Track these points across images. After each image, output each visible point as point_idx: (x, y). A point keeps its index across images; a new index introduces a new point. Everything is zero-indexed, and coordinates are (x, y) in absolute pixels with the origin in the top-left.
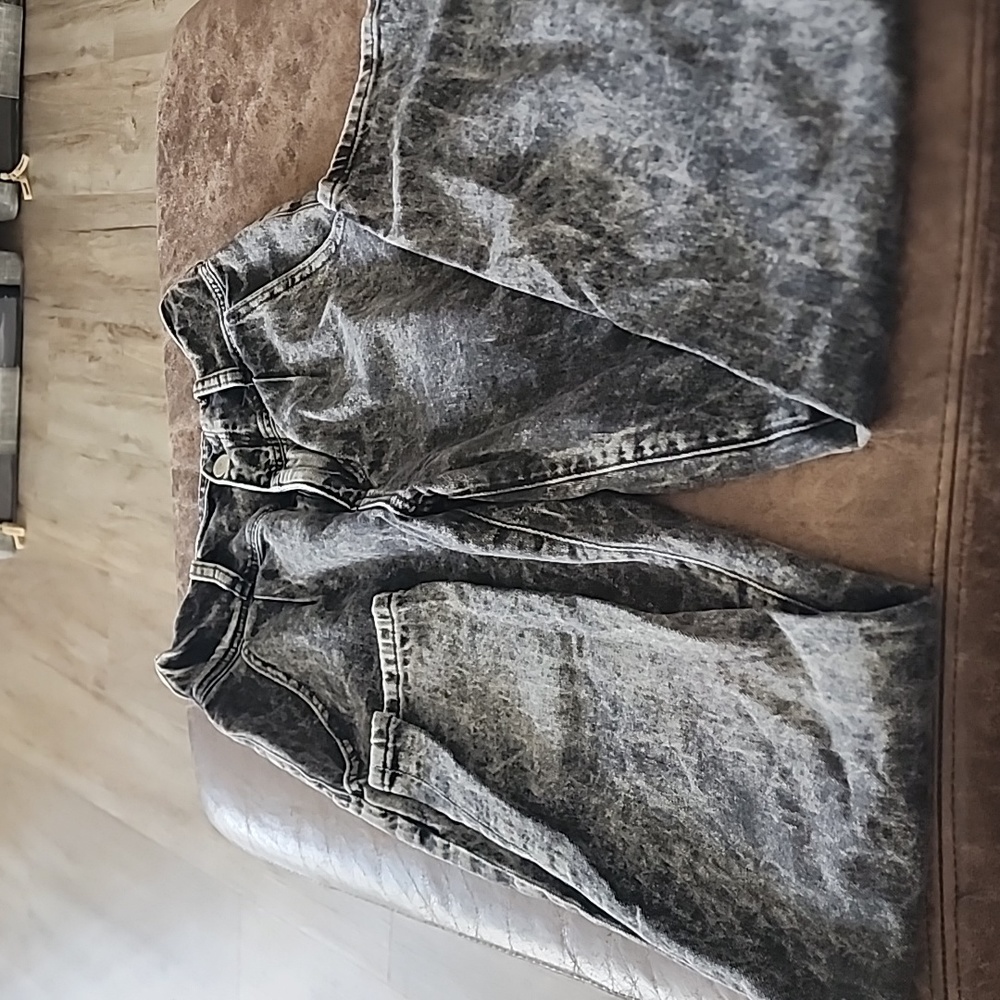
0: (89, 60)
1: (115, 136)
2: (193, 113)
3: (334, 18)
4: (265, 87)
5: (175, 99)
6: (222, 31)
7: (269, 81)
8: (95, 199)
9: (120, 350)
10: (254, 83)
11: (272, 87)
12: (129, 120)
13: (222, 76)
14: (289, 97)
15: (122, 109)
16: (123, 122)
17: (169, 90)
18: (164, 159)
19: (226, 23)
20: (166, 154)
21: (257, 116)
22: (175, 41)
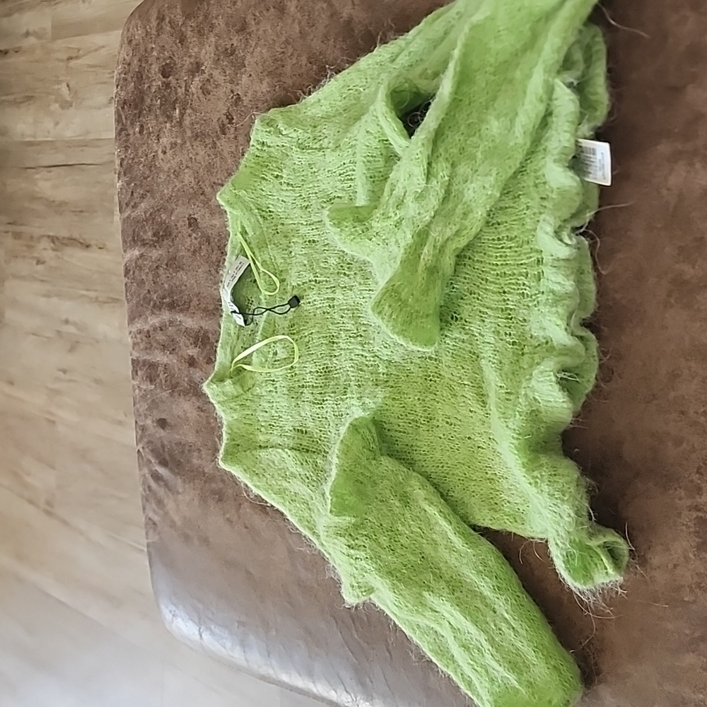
0: (32, 40)
1: (53, 97)
2: (146, 86)
3: (265, 12)
4: (207, 65)
5: (131, 74)
6: (169, 22)
7: (210, 61)
8: (39, 143)
9: (61, 256)
10: (197, 63)
11: (213, 66)
12: (64, 85)
13: (170, 57)
14: (227, 74)
15: (59, 77)
16: (60, 86)
17: (125, 68)
18: (122, 121)
19: (172, 16)
20: (123, 117)
21: (201, 88)
22: (128, 30)
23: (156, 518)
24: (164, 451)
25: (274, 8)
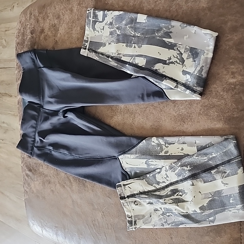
2: (26, 37)
3: (66, 12)
5: (20, 34)
6: (34, 15)
7: (47, 29)
9: (2, 100)
10: (43, 29)
11: (48, 30)
12: (4, 40)
13: (34, 27)
14: (53, 33)
15: (2, 37)
16: (2, 40)
17: (18, 31)
18: (17, 50)
19: (35, 13)
20: (18, 49)
21: (44, 38)
22: (20, 18)
23: (27, 190)
24: (30, 166)
25: (69, 10)
